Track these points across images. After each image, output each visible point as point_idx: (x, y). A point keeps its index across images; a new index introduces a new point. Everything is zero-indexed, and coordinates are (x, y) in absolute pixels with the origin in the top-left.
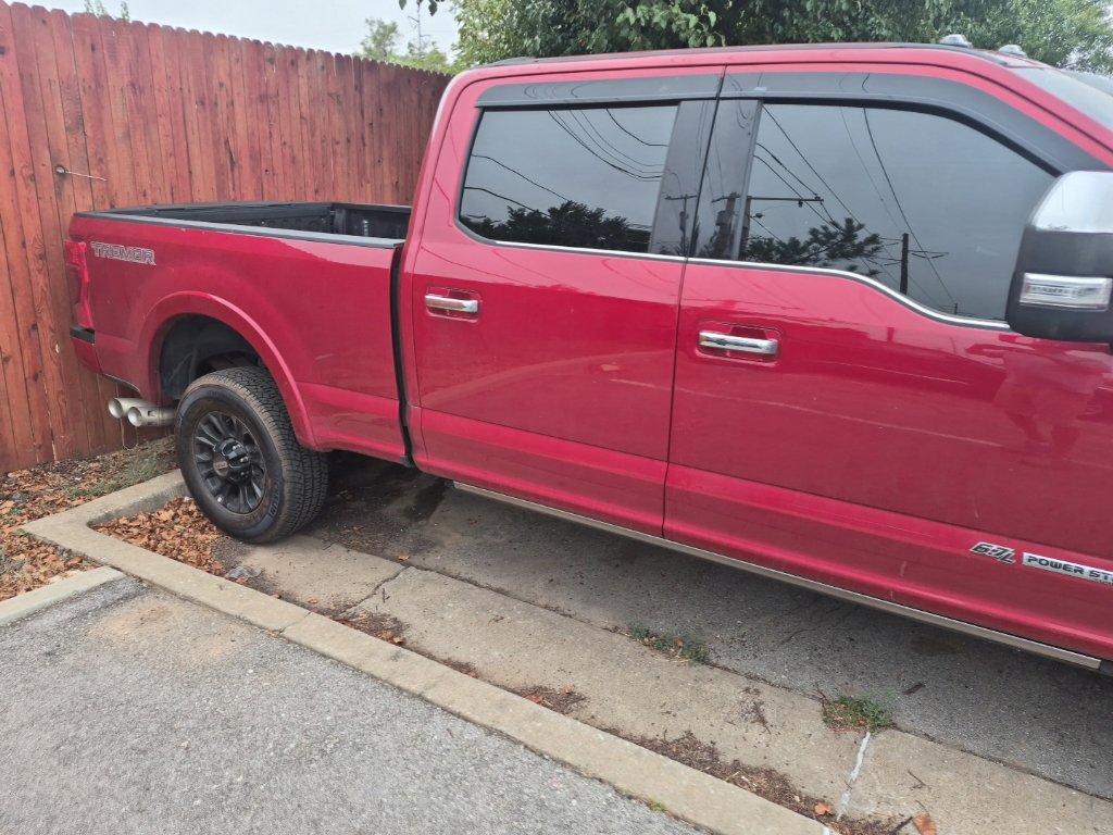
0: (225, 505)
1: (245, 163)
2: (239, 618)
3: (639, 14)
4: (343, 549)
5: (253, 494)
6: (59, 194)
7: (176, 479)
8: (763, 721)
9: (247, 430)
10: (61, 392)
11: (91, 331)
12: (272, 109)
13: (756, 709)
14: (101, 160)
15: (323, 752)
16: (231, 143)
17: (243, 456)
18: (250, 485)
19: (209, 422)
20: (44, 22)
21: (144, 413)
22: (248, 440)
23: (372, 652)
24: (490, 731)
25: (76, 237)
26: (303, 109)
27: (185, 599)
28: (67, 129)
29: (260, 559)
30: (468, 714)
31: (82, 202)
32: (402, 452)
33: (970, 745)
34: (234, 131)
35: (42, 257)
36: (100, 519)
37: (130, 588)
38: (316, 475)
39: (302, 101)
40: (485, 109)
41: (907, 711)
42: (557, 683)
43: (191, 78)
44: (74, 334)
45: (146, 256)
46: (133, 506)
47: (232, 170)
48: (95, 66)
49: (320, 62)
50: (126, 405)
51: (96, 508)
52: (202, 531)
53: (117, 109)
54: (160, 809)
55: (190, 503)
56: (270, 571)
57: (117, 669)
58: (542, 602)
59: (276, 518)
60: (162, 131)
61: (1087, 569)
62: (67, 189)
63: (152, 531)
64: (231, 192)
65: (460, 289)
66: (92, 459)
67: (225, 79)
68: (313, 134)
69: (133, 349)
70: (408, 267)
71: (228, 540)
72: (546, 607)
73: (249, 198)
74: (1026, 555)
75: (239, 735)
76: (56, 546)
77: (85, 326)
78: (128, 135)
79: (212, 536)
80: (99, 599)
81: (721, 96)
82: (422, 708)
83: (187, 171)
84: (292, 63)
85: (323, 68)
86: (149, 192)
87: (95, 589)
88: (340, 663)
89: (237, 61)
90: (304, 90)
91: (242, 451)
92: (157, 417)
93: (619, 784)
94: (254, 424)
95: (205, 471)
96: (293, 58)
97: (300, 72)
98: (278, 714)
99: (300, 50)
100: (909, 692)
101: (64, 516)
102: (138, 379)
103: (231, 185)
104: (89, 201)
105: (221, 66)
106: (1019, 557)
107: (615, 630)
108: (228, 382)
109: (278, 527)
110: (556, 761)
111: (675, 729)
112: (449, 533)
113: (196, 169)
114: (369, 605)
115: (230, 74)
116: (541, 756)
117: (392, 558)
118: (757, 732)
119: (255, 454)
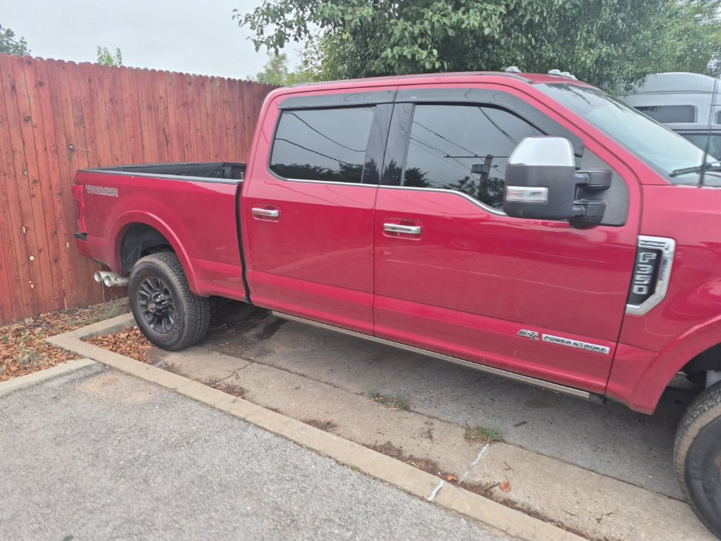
0: (154, 329)
1: (175, 141)
2: (154, 383)
3: (395, 51)
4: (219, 354)
5: (169, 322)
6: (70, 160)
7: (130, 316)
8: (431, 437)
9: (165, 286)
10: (68, 270)
11: (85, 234)
12: (191, 111)
13: (429, 432)
14: (93, 141)
15: (188, 443)
16: (166, 129)
17: (164, 301)
18: (168, 317)
19: (146, 283)
20: (64, 68)
21: (113, 279)
22: (166, 292)
23: (222, 400)
24: (277, 435)
25: (78, 183)
26: (209, 110)
27: (128, 374)
28: (75, 125)
29: (173, 358)
30: (266, 427)
31: (82, 164)
32: (244, 295)
33: (543, 451)
34: (168, 123)
35: (60, 194)
36: (87, 336)
37: (99, 368)
38: (203, 311)
39: (207, 106)
40: (283, 110)
41: (513, 434)
42: (323, 418)
43: (144, 95)
44: (77, 236)
45: (113, 192)
46: (105, 330)
47: (167, 145)
48: (91, 90)
49: (218, 83)
50: (104, 275)
51: (84, 331)
52: (142, 344)
53: (103, 113)
54: (103, 465)
55: (137, 329)
56: (177, 364)
57: (88, 406)
58: (324, 380)
59: (181, 335)
60: (127, 124)
61: (572, 341)
62: (75, 158)
63: (115, 343)
64: (166, 158)
65: (270, 204)
66: (87, 307)
67: (163, 95)
68: (214, 123)
69: (106, 243)
70: (245, 194)
71: (156, 348)
72: (326, 383)
73: (177, 161)
74: (544, 335)
75: (146, 435)
76: (62, 349)
77: (83, 232)
78: (108, 127)
79: (148, 347)
80: (82, 374)
81: (396, 101)
82: (243, 424)
83: (141, 145)
84: (202, 84)
85: (220, 86)
86: (119, 158)
87: (81, 369)
88: (205, 404)
89: (170, 85)
90: (209, 99)
91: (163, 298)
92: (120, 281)
93: (339, 459)
94: (169, 283)
95: (144, 310)
96: (202, 81)
97: (207, 89)
98: (168, 426)
99: (207, 77)
100: (517, 425)
101: (67, 334)
102: (109, 259)
103: (166, 154)
104: (86, 164)
105: (161, 88)
106: (540, 336)
107: (362, 394)
108: (155, 260)
109: (182, 340)
110: (309, 449)
111: (382, 441)
112: (279, 346)
113: (147, 145)
114: (228, 381)
115: (166, 92)
116: (302, 446)
117: (245, 359)
118: (426, 443)
119: (170, 300)
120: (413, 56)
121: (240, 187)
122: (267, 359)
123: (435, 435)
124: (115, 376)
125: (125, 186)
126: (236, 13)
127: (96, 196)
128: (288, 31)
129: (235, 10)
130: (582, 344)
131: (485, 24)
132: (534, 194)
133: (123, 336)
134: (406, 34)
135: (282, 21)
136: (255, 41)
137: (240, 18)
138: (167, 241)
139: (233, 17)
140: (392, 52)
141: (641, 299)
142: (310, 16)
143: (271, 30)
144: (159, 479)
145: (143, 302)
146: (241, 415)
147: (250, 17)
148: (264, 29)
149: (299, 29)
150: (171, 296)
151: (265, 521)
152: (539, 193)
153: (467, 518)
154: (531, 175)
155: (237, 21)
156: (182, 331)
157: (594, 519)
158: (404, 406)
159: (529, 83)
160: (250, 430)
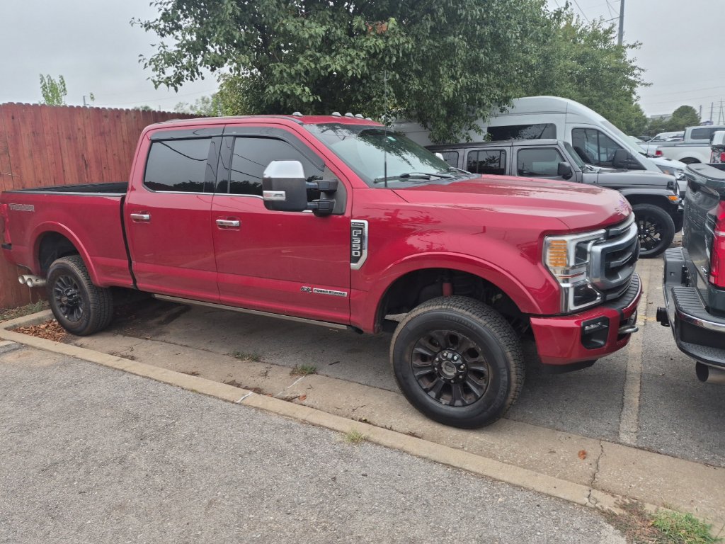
0: (68, 319)
1: (93, 164)
2: (59, 353)
5: (79, 311)
7: (50, 312)
8: (266, 375)
11: (10, 244)
12: (107, 139)
13: (266, 372)
14: (17, 167)
15: (76, 385)
16: (85, 156)
17: (74, 294)
18: (78, 308)
19: (60, 281)
21: (34, 281)
22: (76, 287)
23: (111, 361)
24: (144, 377)
25: (3, 202)
27: (41, 349)
29: (84, 340)
30: (137, 373)
31: (8, 187)
32: (131, 283)
34: (87, 150)
36: (11, 327)
37: (17, 346)
39: (124, 134)
40: (153, 141)
41: (325, 369)
43: (63, 128)
44: (4, 247)
45: (31, 208)
46: (26, 322)
47: (86, 168)
48: (14, 125)
49: (133, 115)
50: (26, 278)
51: (10, 323)
52: (59, 332)
53: (26, 143)
55: (55, 321)
56: (86, 343)
59: (88, 322)
60: (48, 152)
63: (35, 332)
64: (86, 180)
65: (144, 210)
66: (15, 308)
67: (81, 126)
69: (26, 250)
70: (126, 203)
71: (70, 335)
72: (203, 349)
73: (96, 181)
74: (314, 289)
75: (46, 382)
77: (8, 243)
78: (31, 155)
79: (63, 333)
81: (224, 135)
82: (121, 373)
83: (62, 171)
84: (117, 117)
85: (135, 117)
86: (42, 181)
88: (96, 363)
89: (87, 118)
90: (125, 128)
91: (74, 292)
92: (40, 282)
93: (184, 387)
94: (76, 278)
95: (60, 304)
96: (117, 114)
97: (122, 120)
98: (64, 377)
99: (122, 110)
100: (332, 364)
102: (29, 263)
103: (86, 176)
104: (11, 186)
105: (79, 121)
106: (312, 290)
107: (228, 354)
108: (67, 262)
109: (89, 325)
110: (164, 383)
111: (230, 379)
112: (175, 329)
113: (67, 168)
114: (124, 353)
115: (84, 125)
116: (160, 382)
117: (143, 339)
118: (261, 379)
119: (79, 293)
120: (292, 91)
121: (123, 198)
122: (161, 338)
123: (269, 374)
124: (29, 351)
125: (40, 203)
126: (141, 58)
127: (20, 212)
128: (185, 73)
129: (141, 55)
130: (328, 291)
132: (276, 195)
133: (42, 326)
134: (285, 75)
135: (180, 65)
136: (154, 81)
137: (145, 62)
138: (74, 247)
139: (140, 61)
140: (274, 88)
141: (356, 260)
142: (202, 62)
143: (170, 71)
144: (49, 404)
145: (58, 298)
147: (153, 61)
148: (165, 71)
149: (192, 72)
150: (79, 290)
151: (117, 419)
152: (281, 195)
153: (257, 408)
154: (274, 184)
155: (142, 64)
156: (89, 317)
157: (351, 410)
158: (257, 360)
159: (300, 124)
160: (125, 375)
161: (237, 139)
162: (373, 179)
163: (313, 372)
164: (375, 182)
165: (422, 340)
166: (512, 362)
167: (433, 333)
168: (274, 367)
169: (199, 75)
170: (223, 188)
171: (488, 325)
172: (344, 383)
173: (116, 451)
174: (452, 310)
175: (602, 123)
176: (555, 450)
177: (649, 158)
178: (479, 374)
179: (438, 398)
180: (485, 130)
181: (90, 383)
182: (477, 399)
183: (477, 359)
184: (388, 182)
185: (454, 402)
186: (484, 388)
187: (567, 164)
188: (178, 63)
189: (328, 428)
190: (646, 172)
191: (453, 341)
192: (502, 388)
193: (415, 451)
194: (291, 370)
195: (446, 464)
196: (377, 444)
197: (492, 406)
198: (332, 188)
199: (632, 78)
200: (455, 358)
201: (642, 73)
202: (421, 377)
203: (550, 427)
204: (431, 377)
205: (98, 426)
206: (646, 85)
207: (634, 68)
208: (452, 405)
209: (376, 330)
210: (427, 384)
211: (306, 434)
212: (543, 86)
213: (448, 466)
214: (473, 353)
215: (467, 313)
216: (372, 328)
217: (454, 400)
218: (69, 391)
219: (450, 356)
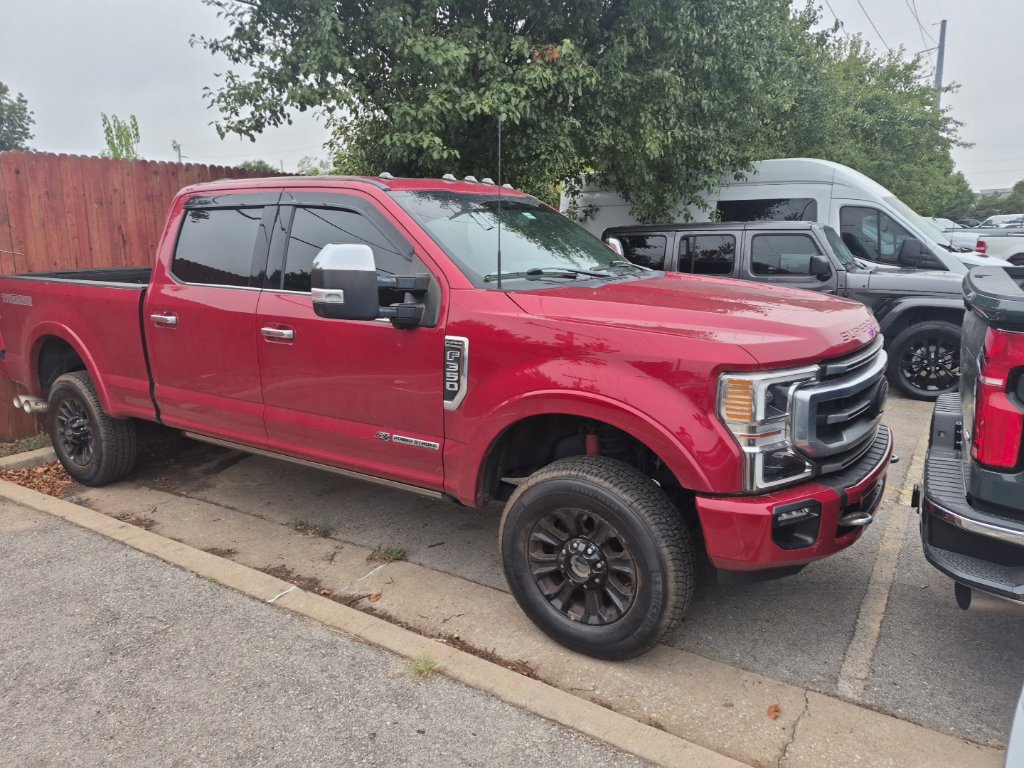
0: (75, 461)
1: (135, 241)
2: (45, 512)
3: (395, 138)
4: (148, 489)
5: (88, 451)
7: (51, 450)
9: (83, 409)
12: (158, 206)
13: (334, 555)
14: (22, 242)
16: (123, 228)
17: (82, 426)
18: (87, 447)
19: (65, 406)
21: (33, 404)
22: (84, 416)
23: (110, 526)
24: (149, 555)
29: (92, 494)
30: (142, 548)
31: (7, 269)
32: (154, 414)
34: (126, 220)
38: (125, 437)
40: (188, 210)
41: (421, 554)
42: (227, 547)
43: (92, 187)
45: (27, 301)
47: (124, 246)
48: (19, 183)
49: (196, 172)
50: (23, 399)
52: (61, 479)
53: (35, 209)
56: (93, 499)
58: (253, 513)
60: (69, 222)
63: (27, 478)
64: (124, 261)
65: (169, 310)
66: (13, 441)
67: (118, 186)
69: (21, 360)
70: (147, 300)
71: (76, 484)
72: (254, 515)
74: (393, 436)
77: (2, 349)
78: (43, 225)
79: (68, 482)
81: (280, 203)
82: (120, 546)
83: (88, 248)
84: (173, 174)
85: (199, 176)
86: (58, 262)
88: (90, 530)
89: (128, 175)
91: (81, 424)
92: (41, 406)
93: (200, 573)
94: (85, 403)
95: (63, 439)
96: (173, 169)
97: (180, 179)
100: (431, 546)
102: (26, 381)
103: (123, 257)
104: (12, 269)
105: (115, 178)
106: (391, 437)
107: (287, 524)
108: (72, 378)
109: (101, 472)
110: (176, 566)
111: (277, 563)
112: (225, 481)
113: (96, 246)
114: (142, 514)
115: (122, 184)
116: (169, 564)
117: (175, 494)
118: (323, 564)
119: (88, 424)
120: (417, 142)
121: (144, 291)
122: (201, 494)
123: (336, 558)
124: (6, 507)
125: (38, 293)
126: (207, 91)
128: (267, 114)
129: (206, 88)
131: (502, 109)
133: (40, 470)
134: (409, 119)
135: (260, 102)
136: (219, 126)
137: (212, 97)
139: (204, 96)
140: (391, 139)
141: (452, 395)
142: (288, 99)
143: (246, 112)
146: (121, 539)
147: (223, 97)
148: (239, 110)
149: (274, 113)
150: (88, 420)
151: (88, 619)
152: (338, 295)
153: (295, 613)
154: (326, 278)
155: (208, 101)
156: (100, 461)
157: (441, 620)
158: (325, 534)
159: (385, 190)
160: (124, 552)
161: (298, 209)
162: (483, 275)
163: (402, 557)
164: (486, 281)
165: (543, 521)
166: (670, 564)
167: (559, 513)
168: (348, 548)
169: (284, 117)
170: (274, 281)
171: (635, 505)
172: (443, 576)
173: (68, 670)
174: (585, 480)
175: (885, 199)
176: (734, 701)
177: (953, 253)
178: (623, 578)
179: (565, 610)
180: (714, 206)
181: (70, 560)
182: (620, 615)
183: (621, 555)
184: (503, 281)
185: (588, 617)
186: (630, 599)
187: (823, 259)
188: (258, 101)
189: (390, 651)
190: (947, 273)
191: (587, 527)
192: (655, 602)
193: (510, 696)
194: (370, 552)
195: (552, 720)
196: (456, 680)
197: (640, 629)
198: (420, 287)
199: (944, 135)
200: (590, 551)
201: (959, 128)
202: (541, 576)
203: (734, 664)
204: (557, 576)
205: (57, 628)
206: (965, 145)
207: (947, 120)
208: (584, 622)
209: (480, 503)
210: (551, 588)
211: (354, 659)
212: (807, 144)
213: (554, 722)
214: (614, 545)
215: (607, 484)
216: (472, 498)
217: (588, 614)
218: (36, 572)
219: (582, 547)
